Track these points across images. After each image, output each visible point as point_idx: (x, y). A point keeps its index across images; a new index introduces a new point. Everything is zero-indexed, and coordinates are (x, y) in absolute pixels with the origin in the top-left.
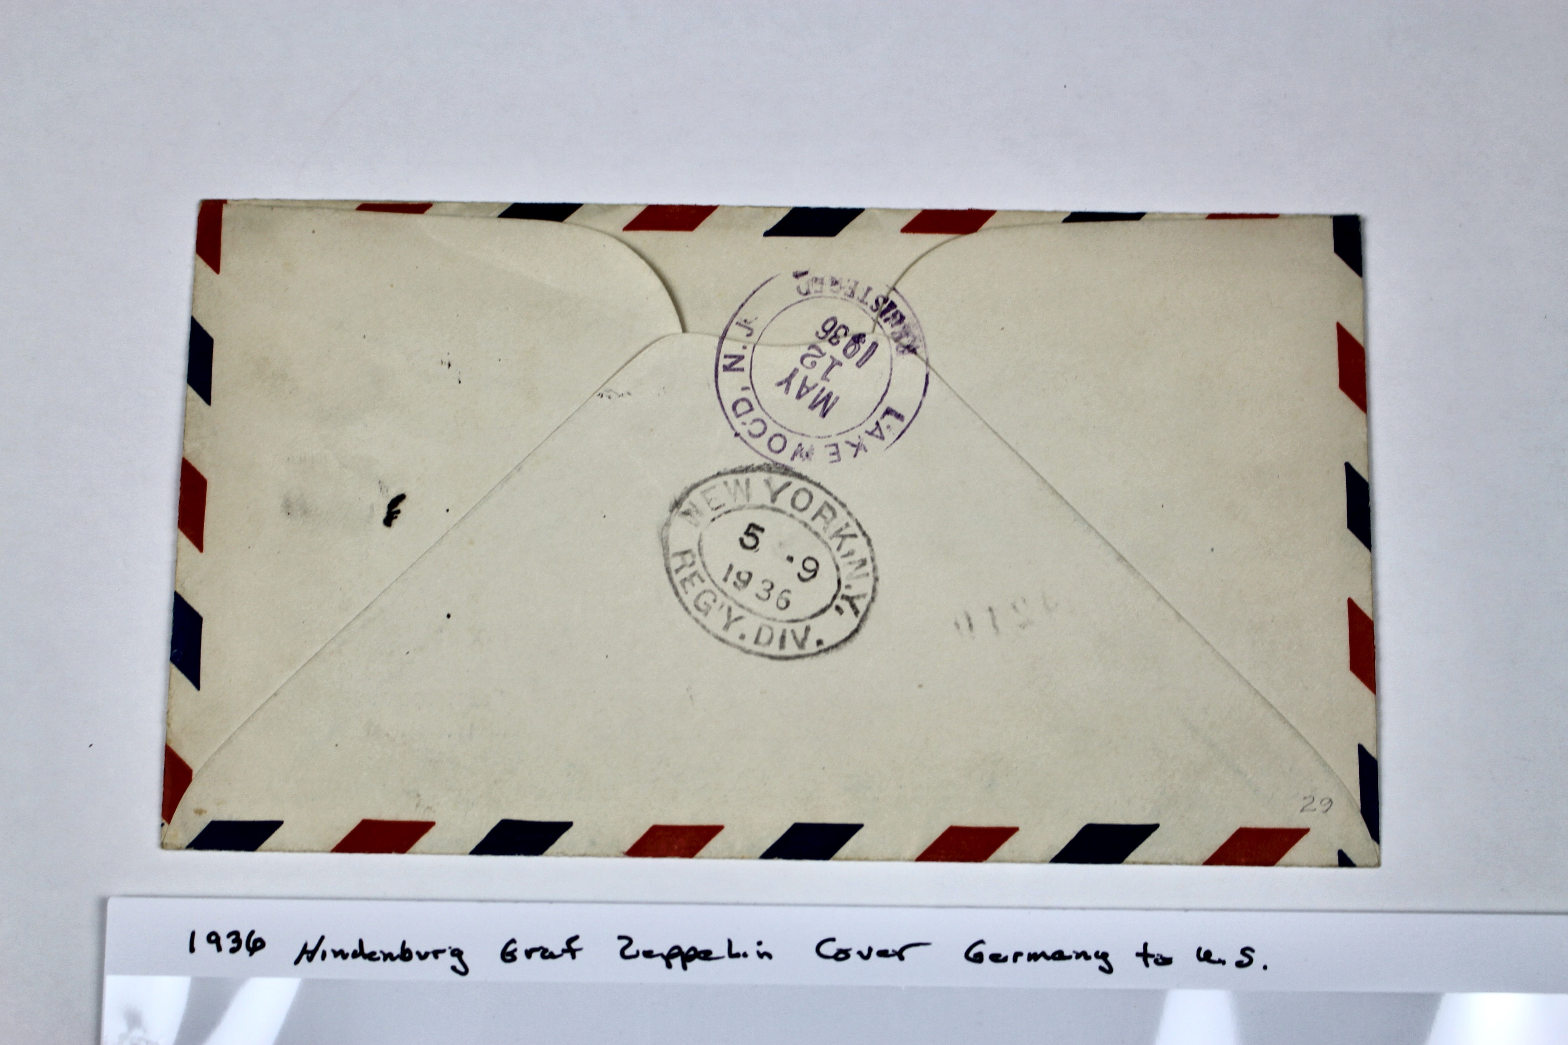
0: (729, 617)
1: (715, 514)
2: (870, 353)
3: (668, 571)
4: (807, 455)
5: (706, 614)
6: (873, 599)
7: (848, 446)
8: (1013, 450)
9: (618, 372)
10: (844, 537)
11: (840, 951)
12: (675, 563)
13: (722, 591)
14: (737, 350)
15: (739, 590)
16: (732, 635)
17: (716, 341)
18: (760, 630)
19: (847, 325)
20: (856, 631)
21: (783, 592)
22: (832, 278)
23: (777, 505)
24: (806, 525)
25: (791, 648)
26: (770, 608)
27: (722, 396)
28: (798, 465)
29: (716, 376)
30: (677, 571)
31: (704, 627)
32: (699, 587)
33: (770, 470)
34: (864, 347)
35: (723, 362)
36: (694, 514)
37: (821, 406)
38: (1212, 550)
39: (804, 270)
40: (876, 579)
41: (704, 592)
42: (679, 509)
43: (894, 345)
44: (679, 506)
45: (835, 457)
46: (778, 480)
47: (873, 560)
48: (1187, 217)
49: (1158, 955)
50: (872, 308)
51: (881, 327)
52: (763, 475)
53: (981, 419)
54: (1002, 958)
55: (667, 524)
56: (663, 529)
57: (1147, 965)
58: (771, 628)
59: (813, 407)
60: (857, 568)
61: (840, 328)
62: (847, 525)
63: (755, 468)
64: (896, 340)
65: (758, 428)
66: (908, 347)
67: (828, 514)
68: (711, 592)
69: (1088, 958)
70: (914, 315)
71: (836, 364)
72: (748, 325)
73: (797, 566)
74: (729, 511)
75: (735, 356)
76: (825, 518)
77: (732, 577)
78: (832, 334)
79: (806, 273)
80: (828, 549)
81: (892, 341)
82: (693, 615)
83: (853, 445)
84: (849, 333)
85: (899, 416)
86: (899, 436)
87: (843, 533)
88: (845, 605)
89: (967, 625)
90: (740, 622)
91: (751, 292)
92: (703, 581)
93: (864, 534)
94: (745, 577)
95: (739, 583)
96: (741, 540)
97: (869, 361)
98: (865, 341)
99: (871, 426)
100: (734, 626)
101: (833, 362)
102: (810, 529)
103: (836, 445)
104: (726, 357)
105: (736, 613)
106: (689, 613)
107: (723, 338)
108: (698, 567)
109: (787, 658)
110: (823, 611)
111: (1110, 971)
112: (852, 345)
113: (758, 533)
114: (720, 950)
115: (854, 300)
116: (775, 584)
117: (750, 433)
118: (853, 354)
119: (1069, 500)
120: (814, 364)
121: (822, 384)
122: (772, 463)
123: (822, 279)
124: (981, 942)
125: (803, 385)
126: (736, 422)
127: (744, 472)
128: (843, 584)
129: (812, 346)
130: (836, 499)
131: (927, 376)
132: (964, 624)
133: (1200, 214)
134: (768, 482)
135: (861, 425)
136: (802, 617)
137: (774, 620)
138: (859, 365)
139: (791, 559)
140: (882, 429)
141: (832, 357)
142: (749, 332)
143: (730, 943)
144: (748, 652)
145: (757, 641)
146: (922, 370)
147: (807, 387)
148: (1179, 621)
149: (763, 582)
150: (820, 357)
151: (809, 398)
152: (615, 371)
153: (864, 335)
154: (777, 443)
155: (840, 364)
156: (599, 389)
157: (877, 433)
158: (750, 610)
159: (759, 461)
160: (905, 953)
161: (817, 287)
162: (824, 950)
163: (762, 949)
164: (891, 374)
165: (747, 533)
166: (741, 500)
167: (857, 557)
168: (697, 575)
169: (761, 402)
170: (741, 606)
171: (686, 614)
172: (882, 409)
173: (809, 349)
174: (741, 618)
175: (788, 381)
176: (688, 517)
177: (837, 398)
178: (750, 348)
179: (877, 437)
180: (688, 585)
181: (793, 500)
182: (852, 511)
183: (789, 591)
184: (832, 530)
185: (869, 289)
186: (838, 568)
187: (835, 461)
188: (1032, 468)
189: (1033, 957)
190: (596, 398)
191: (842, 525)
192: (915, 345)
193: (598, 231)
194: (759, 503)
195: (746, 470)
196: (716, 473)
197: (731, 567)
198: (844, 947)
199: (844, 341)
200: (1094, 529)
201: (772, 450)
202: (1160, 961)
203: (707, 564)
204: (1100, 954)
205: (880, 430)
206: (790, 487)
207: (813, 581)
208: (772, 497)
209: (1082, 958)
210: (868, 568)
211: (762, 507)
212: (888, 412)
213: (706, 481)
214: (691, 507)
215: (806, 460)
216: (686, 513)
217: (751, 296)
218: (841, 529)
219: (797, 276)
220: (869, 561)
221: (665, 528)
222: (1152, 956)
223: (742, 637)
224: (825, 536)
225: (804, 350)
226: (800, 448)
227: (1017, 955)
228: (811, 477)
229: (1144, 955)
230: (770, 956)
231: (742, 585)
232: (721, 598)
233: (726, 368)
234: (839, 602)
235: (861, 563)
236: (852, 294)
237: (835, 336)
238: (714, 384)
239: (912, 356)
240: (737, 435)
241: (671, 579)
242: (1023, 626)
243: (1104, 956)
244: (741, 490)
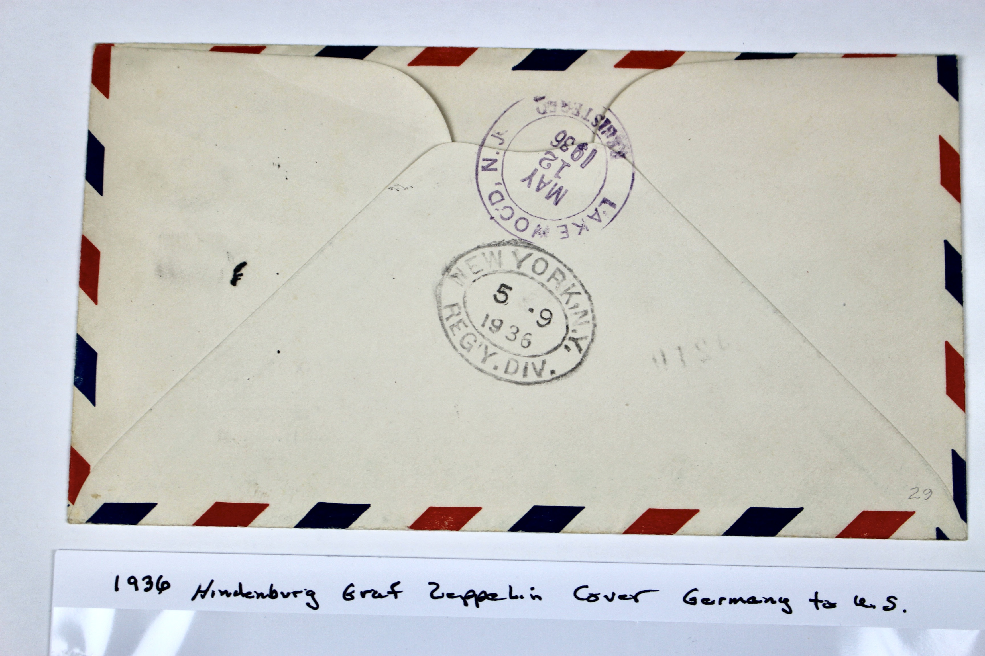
0: (486, 353)
1: (476, 277)
2: (591, 157)
3: (441, 319)
4: (544, 234)
5: (469, 351)
6: (592, 340)
7: (575, 226)
8: (697, 230)
9: (404, 171)
10: (571, 294)
11: (592, 595)
12: (446, 313)
13: (481, 334)
14: (493, 156)
15: (494, 333)
16: (488, 367)
17: (477, 148)
18: (509, 363)
19: (574, 136)
20: (580, 363)
21: (525, 335)
22: (563, 101)
23: (521, 270)
24: (543, 285)
25: (532, 377)
26: (516, 346)
27: (481, 190)
28: (537, 241)
29: (477, 174)
30: (447, 319)
31: (467, 360)
32: (464, 331)
33: (516, 245)
34: (587, 153)
35: (482, 164)
36: (460, 277)
37: (554, 197)
38: (844, 305)
39: (542, 96)
40: (595, 326)
41: (468, 334)
42: (449, 273)
43: (609, 151)
44: (449, 270)
45: (565, 235)
46: (523, 252)
47: (592, 311)
48: (828, 56)
49: (826, 601)
50: (592, 124)
51: (599, 138)
52: (512, 248)
53: (673, 206)
54: (709, 602)
55: (440, 284)
56: (437, 288)
57: (817, 608)
58: (517, 362)
59: (548, 197)
60: (581, 317)
61: (568, 139)
62: (573, 285)
63: (505, 243)
64: (610, 148)
65: (507, 213)
66: (619, 153)
67: (559, 277)
68: (473, 334)
69: (774, 602)
70: (624, 129)
71: (566, 165)
72: (500, 137)
73: (536, 316)
74: (486, 275)
75: (490, 160)
76: (557, 280)
77: (488, 324)
78: (563, 143)
79: (543, 98)
80: (559, 303)
81: (607, 149)
82: (459, 351)
83: (578, 226)
84: (575, 143)
85: (612, 205)
86: (613, 219)
87: (570, 291)
88: (572, 344)
89: (662, 359)
90: (494, 357)
91: (503, 112)
92: (467, 326)
93: (586, 292)
94: (497, 323)
95: (493, 328)
96: (495, 296)
97: (588, 165)
98: (587, 148)
99: (591, 212)
100: (489, 360)
101: (564, 164)
102: (546, 288)
103: (565, 226)
104: (484, 160)
105: (491, 350)
106: (456, 350)
107: (482, 145)
108: (463, 316)
109: (529, 384)
110: (556, 349)
111: (790, 612)
112: (578, 151)
113: (507, 291)
114: (503, 593)
115: (579, 118)
116: (520, 329)
117: (502, 217)
118: (578, 158)
119: (738, 267)
120: (549, 165)
121: (555, 180)
122: (517, 239)
123: (555, 102)
124: (696, 589)
125: (541, 181)
126: (491, 209)
127: (498, 246)
128: (571, 329)
129: (548, 152)
130: (565, 266)
131: (633, 174)
132: (660, 359)
133: (837, 54)
134: (515, 253)
135: (584, 211)
136: (540, 354)
137: (519, 355)
138: (582, 166)
139: (531, 310)
140: (600, 214)
141: (562, 160)
142: (501, 141)
143: (511, 588)
144: (500, 379)
145: (506, 371)
146: (629, 170)
147: (544, 183)
148: (819, 358)
149: (511, 327)
150: (554, 160)
151: (546, 191)
152: (401, 170)
153: (587, 144)
154: (522, 224)
155: (569, 166)
156: (390, 184)
157: (596, 217)
158: (501, 348)
159: (508, 238)
160: (639, 597)
161: (552, 108)
162: (580, 594)
163: (534, 593)
164: (606, 173)
165: (499, 291)
166: (495, 267)
167: (580, 309)
168: (462, 322)
169: (510, 194)
170: (495, 345)
171: (454, 350)
172: (599, 199)
173: (546, 154)
174: (494, 354)
175: (530, 178)
176: (456, 279)
177: (567, 191)
178: (502, 153)
179: (596, 219)
180: (455, 329)
181: (534, 266)
182: (577, 275)
183: (530, 334)
184: (562, 289)
185: (590, 110)
186: (566, 317)
187: (565, 238)
188: (711, 243)
189: (733, 601)
190: (387, 190)
191: (570, 285)
192: (624, 151)
193: (389, 66)
194: (509, 269)
195: (499, 244)
196: (476, 246)
197: (487, 316)
198: (594, 593)
199: (572, 149)
200: (756, 289)
201: (518, 230)
202: (827, 605)
203: (469, 314)
204: (782, 600)
205: (598, 215)
206: (531, 257)
207: (548, 326)
208: (518, 264)
209: (770, 602)
210: (589, 317)
211: (510, 272)
212: (604, 201)
213: (469, 252)
214: (458, 272)
215: (544, 237)
216: (454, 276)
217: (502, 115)
218: (569, 288)
219: (536, 100)
220: (590, 312)
221: (439, 287)
222: (821, 601)
223: (496, 368)
224: (557, 294)
225: (542, 155)
226: (539, 228)
227: (722, 599)
228: (547, 250)
229: (816, 601)
230: (540, 598)
231: (496, 329)
232: (479, 338)
233: (484, 169)
234: (567, 342)
235: (584, 313)
236: (578, 114)
237: (565, 145)
238: (475, 180)
239: (622, 159)
240: (492, 218)
241: (443, 325)
242: (703, 361)
243: (786, 601)
244: (495, 259)
